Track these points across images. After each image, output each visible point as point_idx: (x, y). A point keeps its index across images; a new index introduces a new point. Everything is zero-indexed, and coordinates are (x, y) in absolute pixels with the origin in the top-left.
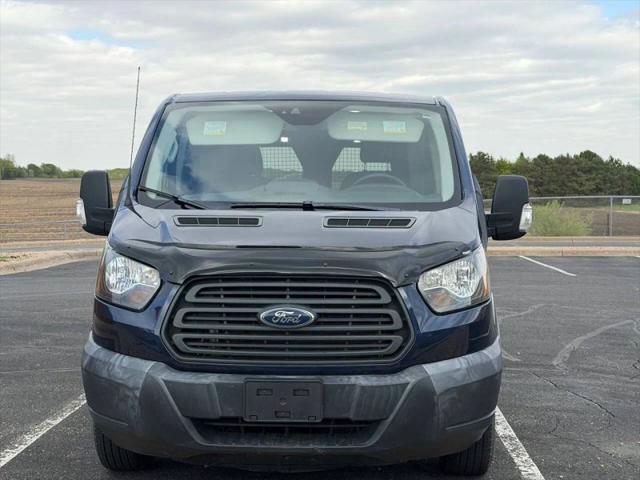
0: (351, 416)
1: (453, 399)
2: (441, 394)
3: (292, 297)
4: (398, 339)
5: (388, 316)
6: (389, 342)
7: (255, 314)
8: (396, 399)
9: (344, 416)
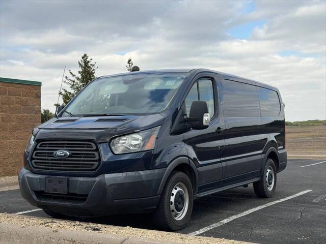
0: (77, 193)
1: (115, 188)
2: (109, 186)
3: (67, 147)
4: (96, 164)
5: (94, 154)
6: (93, 164)
7: (52, 153)
8: (91, 187)
9: (75, 192)
